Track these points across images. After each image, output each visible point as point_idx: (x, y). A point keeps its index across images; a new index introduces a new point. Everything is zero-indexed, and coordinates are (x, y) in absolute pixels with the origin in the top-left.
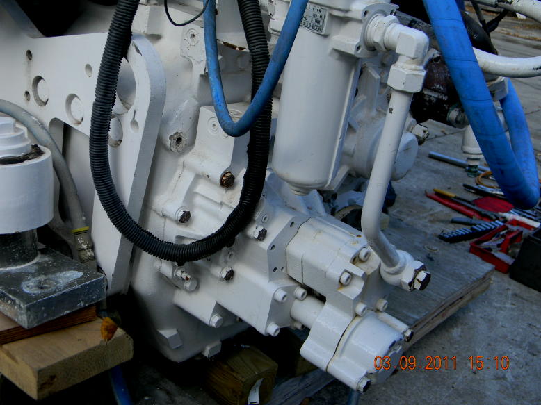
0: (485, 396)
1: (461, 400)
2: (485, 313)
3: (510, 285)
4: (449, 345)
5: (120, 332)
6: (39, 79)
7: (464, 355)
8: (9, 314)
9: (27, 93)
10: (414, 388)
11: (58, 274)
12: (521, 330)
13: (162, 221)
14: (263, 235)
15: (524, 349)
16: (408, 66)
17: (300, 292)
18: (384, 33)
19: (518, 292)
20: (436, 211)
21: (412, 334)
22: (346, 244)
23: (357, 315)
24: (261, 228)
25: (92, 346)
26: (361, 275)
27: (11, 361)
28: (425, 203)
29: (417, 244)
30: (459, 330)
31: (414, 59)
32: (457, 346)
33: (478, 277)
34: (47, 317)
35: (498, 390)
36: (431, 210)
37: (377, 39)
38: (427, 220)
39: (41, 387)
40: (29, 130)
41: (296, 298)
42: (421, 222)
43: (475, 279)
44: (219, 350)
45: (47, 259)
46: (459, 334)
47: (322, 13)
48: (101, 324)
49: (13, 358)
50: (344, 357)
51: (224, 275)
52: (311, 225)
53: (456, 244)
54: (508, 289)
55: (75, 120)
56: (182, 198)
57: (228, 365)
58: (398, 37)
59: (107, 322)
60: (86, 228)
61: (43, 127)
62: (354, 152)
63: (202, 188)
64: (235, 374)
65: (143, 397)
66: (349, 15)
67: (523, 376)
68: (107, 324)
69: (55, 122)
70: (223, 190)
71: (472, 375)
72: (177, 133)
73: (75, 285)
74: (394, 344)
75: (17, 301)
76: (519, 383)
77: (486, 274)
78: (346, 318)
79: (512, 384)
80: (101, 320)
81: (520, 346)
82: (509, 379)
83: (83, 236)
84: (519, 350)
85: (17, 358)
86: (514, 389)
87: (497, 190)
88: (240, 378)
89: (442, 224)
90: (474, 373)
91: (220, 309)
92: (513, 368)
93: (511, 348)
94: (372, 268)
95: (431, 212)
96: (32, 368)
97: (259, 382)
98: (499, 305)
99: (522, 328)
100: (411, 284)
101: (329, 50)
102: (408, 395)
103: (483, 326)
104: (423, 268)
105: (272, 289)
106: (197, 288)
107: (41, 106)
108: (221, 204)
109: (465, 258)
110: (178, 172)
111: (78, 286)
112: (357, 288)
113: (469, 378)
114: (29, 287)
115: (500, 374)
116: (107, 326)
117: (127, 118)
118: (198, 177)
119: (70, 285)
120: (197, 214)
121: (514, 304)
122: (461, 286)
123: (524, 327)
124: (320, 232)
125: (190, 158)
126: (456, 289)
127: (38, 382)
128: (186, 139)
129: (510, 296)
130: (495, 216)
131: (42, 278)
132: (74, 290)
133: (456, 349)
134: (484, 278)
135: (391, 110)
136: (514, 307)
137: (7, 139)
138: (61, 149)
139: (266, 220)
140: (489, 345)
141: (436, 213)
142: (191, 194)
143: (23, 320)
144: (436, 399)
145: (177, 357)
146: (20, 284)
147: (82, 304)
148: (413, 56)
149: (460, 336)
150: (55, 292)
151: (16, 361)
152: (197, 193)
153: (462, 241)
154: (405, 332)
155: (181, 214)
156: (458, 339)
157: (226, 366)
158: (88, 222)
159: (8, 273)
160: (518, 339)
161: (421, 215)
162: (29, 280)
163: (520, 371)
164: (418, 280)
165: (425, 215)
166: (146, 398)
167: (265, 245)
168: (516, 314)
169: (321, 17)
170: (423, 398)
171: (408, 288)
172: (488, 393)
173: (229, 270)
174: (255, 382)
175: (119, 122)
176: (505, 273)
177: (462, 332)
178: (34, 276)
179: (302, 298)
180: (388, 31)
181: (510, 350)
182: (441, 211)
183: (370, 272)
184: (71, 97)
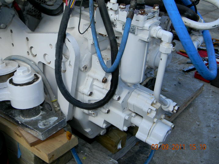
0: (203, 134)
1: (194, 136)
2: (202, 101)
3: (211, 87)
4: (188, 115)
5: (73, 136)
6: (32, 47)
7: (194, 119)
8: (35, 135)
9: (28, 52)
10: (177, 134)
11: (49, 119)
12: (215, 106)
13: (83, 95)
14: (119, 99)
15: (217, 114)
16: (166, 45)
17: (134, 114)
18: (157, 33)
19: (214, 90)
20: (181, 59)
21: (174, 126)
22: (148, 99)
23: (154, 123)
24: (118, 97)
25: (65, 143)
26: (155, 110)
27: (38, 151)
28: (176, 56)
29: (174, 77)
30: (192, 108)
31: (168, 43)
32: (192, 115)
33: (198, 89)
34: (48, 136)
35: (208, 131)
36: (179, 59)
37: (154, 36)
38: (177, 64)
39: (50, 160)
40: (31, 66)
41: (132, 117)
42: (175, 65)
43: (197, 90)
44: (105, 132)
45: (44, 113)
46: (192, 110)
47: (134, 28)
48: (66, 134)
49: (39, 150)
50: (151, 137)
51: (106, 112)
52: (135, 92)
53: (189, 73)
54: (210, 89)
55: (47, 62)
56: (89, 87)
57: (109, 136)
58: (162, 35)
59: (68, 133)
60: (56, 100)
61: (36, 65)
62: (148, 61)
63: (95, 83)
64: (112, 139)
65: (81, 151)
66: (144, 28)
67: (217, 125)
68: (68, 134)
69: (40, 62)
70: (103, 84)
71: (198, 126)
72: (85, 66)
73: (56, 123)
74: (168, 131)
75: (38, 132)
76: (215, 128)
77: (201, 87)
78: (150, 124)
79: (213, 128)
80: (66, 133)
81: (215, 113)
82: (211, 126)
83: (55, 103)
84: (215, 114)
85: (40, 150)
86: (213, 130)
87: (204, 47)
88: (114, 141)
89: (183, 65)
90: (199, 125)
91: (105, 122)
92: (213, 122)
93: (212, 114)
94: (158, 106)
95: (179, 60)
96: (46, 154)
97: (121, 141)
98: (207, 97)
99: (216, 105)
100: (172, 111)
101: (138, 39)
102: (175, 136)
103: (201, 106)
104: (176, 105)
105: (124, 116)
106: (97, 115)
107: (34, 57)
108: (103, 88)
109: (193, 81)
110: (87, 78)
111: (57, 123)
112: (154, 114)
113: (197, 128)
114: (41, 125)
115: (208, 125)
116: (68, 135)
117: (67, 63)
118: (94, 79)
119: (54, 123)
120: (95, 92)
121: (212, 96)
122: (192, 94)
123: (217, 105)
124: (139, 94)
125: (90, 73)
126: (190, 95)
127: (49, 158)
128: (88, 67)
129: (211, 92)
130: (204, 59)
131: (44, 121)
132: (56, 125)
133: (191, 116)
134: (200, 89)
135: (161, 59)
136: (213, 96)
137: (27, 76)
138: (42, 71)
139: (120, 94)
140: (204, 113)
141: (181, 60)
142: (92, 85)
143: (41, 138)
144: (185, 137)
145: (91, 137)
146: (37, 124)
147: (59, 129)
148: (167, 42)
149: (193, 111)
150: (50, 127)
151: (40, 151)
152: (94, 85)
153: (191, 71)
154: (172, 126)
155: (89, 93)
156: (192, 112)
157: (108, 137)
158: (56, 98)
159: (32, 120)
160: (215, 110)
161: (175, 62)
162: (40, 122)
163: (216, 122)
164: (175, 110)
165: (176, 61)
166: (82, 151)
167: (120, 101)
168: (213, 99)
169: (134, 29)
170: (180, 137)
171: (172, 112)
172: (204, 133)
173: (108, 110)
174: (119, 141)
175: (64, 64)
176: (209, 83)
177: (193, 109)
178: (41, 121)
179: (135, 117)
180: (158, 32)
181: (212, 115)
182: (183, 59)
183: (158, 108)
184: (45, 55)
